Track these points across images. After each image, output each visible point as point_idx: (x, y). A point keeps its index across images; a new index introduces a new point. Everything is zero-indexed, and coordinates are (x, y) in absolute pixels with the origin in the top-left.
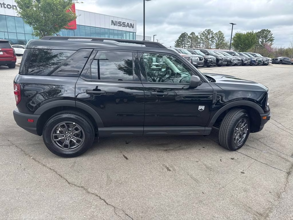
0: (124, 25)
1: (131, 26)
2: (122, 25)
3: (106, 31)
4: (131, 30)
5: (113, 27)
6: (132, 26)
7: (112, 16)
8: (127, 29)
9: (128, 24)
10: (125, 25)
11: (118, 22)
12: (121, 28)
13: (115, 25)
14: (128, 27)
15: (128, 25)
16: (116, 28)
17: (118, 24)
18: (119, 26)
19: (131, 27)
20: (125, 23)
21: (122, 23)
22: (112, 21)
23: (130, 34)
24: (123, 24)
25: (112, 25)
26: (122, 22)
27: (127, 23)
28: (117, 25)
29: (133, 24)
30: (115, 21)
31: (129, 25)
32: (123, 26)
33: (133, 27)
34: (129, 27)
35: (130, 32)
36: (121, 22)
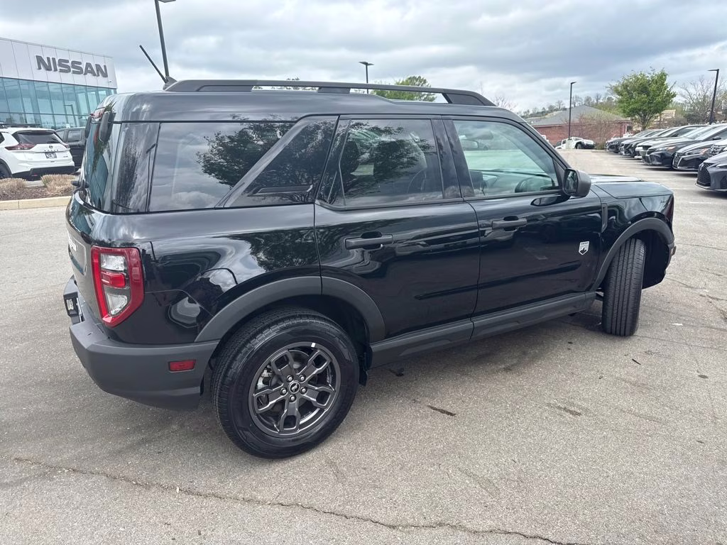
0: (76, 68)
1: (97, 71)
2: (72, 69)
3: (24, 87)
4: (101, 81)
5: (42, 75)
6: (101, 72)
7: (39, 45)
8: (90, 80)
9: (88, 65)
10: (81, 69)
11: (57, 61)
12: (69, 78)
13: (48, 69)
14: (89, 75)
15: (89, 69)
16: (54, 76)
17: (58, 68)
18: (61, 71)
19: (99, 75)
20: (80, 63)
21: (69, 64)
22: (40, 60)
23: (100, 92)
24: (73, 67)
25: (40, 68)
26: (70, 62)
27: (87, 63)
28: (56, 70)
29: (105, 66)
30: (48, 59)
31: (92, 69)
32: (74, 72)
33: (105, 75)
34: (95, 75)
35: (97, 89)
36: (67, 61)
